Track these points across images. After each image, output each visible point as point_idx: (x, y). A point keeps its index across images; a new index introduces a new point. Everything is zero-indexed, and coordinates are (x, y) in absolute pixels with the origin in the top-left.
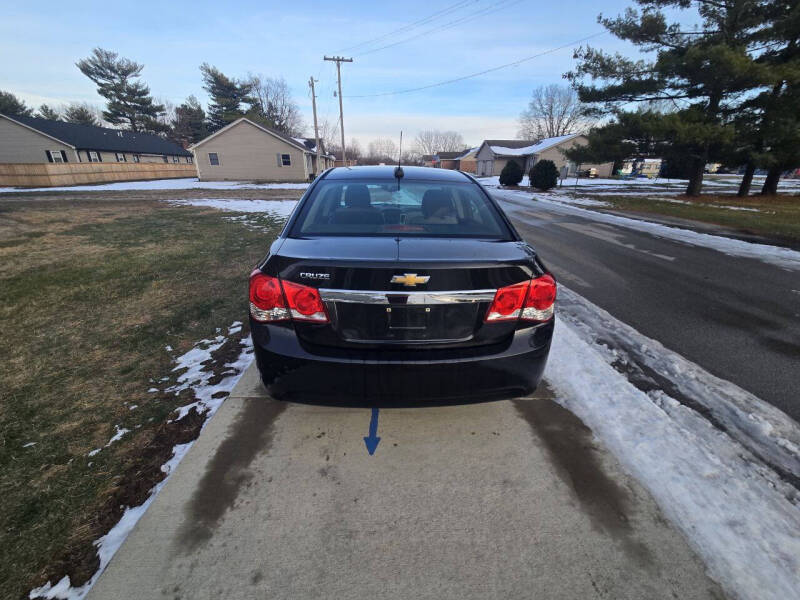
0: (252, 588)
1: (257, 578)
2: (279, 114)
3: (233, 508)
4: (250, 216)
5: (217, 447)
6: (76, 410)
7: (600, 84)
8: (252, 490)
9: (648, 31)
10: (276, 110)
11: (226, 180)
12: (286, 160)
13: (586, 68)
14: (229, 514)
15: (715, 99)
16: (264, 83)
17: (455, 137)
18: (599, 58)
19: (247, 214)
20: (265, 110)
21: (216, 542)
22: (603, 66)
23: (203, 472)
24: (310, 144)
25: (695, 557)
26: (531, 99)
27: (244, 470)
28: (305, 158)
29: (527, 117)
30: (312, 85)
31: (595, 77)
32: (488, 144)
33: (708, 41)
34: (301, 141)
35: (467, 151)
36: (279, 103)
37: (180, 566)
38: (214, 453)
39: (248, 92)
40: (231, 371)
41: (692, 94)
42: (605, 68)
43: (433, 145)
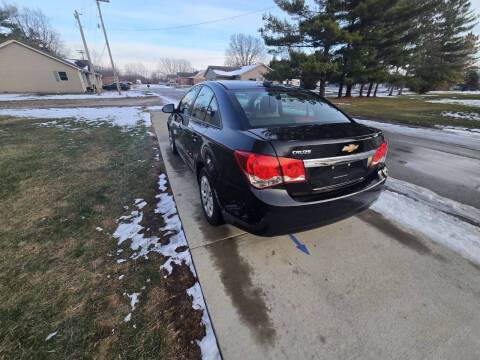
0: (325, 346)
1: (323, 340)
2: (42, 38)
3: (270, 311)
4: (62, 121)
5: (220, 280)
6: (66, 296)
7: (276, 36)
8: (269, 296)
9: (296, 8)
10: (38, 34)
11: (6, 93)
12: (63, 76)
13: (269, 26)
14: (271, 315)
15: (327, 49)
16: (20, 11)
17: (185, 63)
18: (275, 21)
19: (57, 120)
20: (27, 35)
21: (280, 332)
22: (277, 26)
23: (228, 299)
24: (81, 64)
25: (455, 252)
26: (230, 42)
27: (251, 288)
28: (80, 74)
29: (229, 53)
30: (77, 17)
31: (274, 32)
32: (211, 68)
33: (322, 18)
34: (73, 62)
35: (197, 73)
36: (40, 29)
37: (276, 355)
38: (222, 285)
39: (6, 18)
40: (170, 232)
41: (315, 45)
42: (278, 27)
43: (172, 68)
